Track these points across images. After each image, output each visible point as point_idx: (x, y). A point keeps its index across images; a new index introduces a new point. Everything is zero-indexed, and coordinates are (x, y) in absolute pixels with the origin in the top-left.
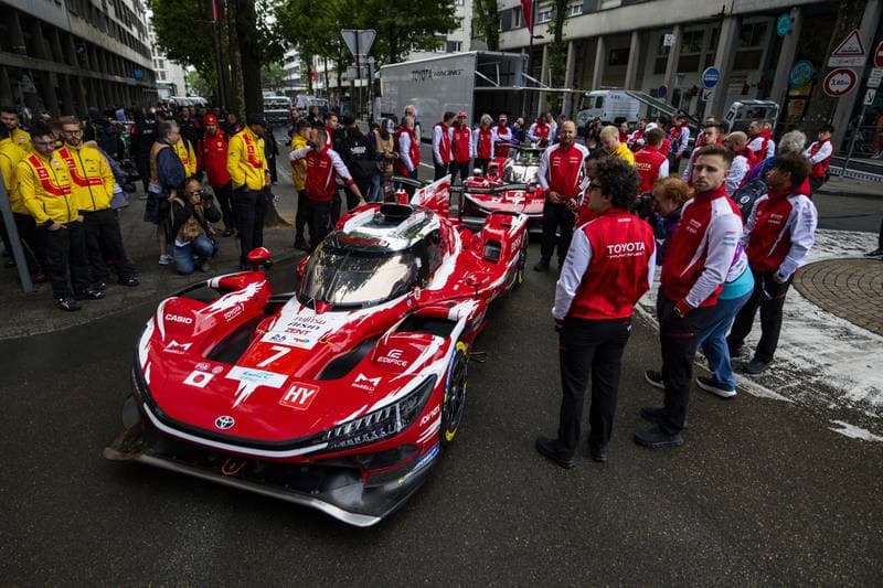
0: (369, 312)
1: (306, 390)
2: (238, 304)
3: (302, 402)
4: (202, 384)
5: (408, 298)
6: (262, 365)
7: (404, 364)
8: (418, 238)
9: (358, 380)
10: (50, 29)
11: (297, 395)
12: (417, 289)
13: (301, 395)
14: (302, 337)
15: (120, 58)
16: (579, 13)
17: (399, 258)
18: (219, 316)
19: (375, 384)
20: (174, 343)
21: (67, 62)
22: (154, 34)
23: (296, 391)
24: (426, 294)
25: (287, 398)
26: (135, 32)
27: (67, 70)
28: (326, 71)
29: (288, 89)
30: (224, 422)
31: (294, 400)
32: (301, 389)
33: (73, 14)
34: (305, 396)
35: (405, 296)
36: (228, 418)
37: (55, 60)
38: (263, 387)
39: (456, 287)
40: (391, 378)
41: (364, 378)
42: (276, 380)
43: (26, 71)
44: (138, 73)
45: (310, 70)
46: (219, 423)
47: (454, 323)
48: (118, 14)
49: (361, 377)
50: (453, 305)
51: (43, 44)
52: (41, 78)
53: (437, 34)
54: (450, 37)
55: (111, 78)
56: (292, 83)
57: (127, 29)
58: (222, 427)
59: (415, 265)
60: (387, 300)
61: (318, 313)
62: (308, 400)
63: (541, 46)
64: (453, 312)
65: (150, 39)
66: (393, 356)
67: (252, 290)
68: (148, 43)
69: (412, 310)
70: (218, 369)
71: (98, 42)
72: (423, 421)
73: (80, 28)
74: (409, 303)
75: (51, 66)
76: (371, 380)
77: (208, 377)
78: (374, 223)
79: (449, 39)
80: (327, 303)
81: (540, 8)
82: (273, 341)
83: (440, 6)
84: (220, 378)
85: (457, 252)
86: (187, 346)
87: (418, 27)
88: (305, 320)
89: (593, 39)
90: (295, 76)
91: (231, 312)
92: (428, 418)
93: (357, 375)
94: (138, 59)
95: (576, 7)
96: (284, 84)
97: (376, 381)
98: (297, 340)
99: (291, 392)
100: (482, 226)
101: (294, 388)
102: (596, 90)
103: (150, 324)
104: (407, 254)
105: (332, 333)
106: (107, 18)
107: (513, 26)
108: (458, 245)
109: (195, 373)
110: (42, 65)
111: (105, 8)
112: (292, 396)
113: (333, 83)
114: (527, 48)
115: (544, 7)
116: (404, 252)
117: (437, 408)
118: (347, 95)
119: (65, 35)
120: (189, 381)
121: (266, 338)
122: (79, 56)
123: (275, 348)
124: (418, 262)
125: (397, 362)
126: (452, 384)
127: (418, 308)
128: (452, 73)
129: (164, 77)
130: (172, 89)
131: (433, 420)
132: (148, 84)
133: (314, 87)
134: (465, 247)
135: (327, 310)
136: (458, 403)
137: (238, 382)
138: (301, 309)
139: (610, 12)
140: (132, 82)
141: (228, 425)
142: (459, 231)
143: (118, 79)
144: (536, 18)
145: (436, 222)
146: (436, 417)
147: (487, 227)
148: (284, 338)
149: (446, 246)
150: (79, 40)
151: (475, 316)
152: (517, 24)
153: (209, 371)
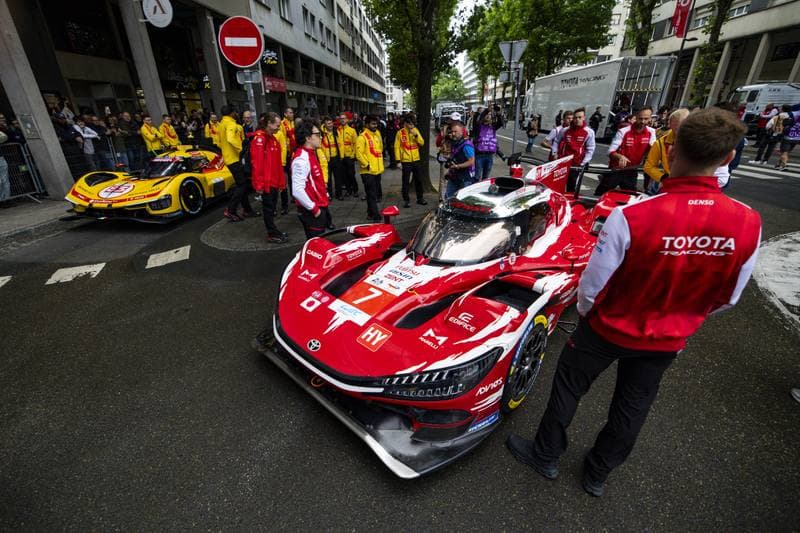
0: (459, 270)
1: (380, 333)
2: (360, 248)
3: (374, 343)
4: (311, 309)
5: (502, 262)
6: (357, 302)
7: (472, 329)
8: (523, 208)
9: (426, 335)
10: (330, 71)
11: (372, 335)
12: (513, 255)
13: (376, 337)
14: (395, 283)
15: (367, 86)
16: (744, 13)
17: (502, 224)
18: (344, 255)
19: (440, 343)
20: (307, 272)
21: (337, 90)
22: (389, 71)
23: (372, 332)
24: (521, 260)
25: (363, 337)
26: (377, 70)
27: (336, 95)
28: (495, 87)
29: (467, 101)
30: (315, 345)
31: (368, 340)
32: (377, 331)
33: (344, 61)
34: (378, 339)
35: (499, 260)
36: (317, 342)
37: (331, 89)
38: (350, 322)
39: (554, 258)
40: (457, 340)
41: (433, 335)
42: (361, 318)
43: (314, 96)
44: (376, 95)
45: (484, 87)
46: (311, 344)
47: (538, 295)
48: (369, 59)
49: (430, 332)
50: (541, 276)
51: (325, 79)
52: (321, 100)
53: (589, 50)
54: (602, 51)
55: (360, 99)
56: (470, 98)
57: (373, 68)
58: (311, 349)
59: (515, 233)
60: (480, 262)
61: (416, 264)
62: (379, 342)
63: (693, 50)
64: (539, 284)
65: (386, 74)
66: (463, 320)
67: (376, 238)
68: (384, 77)
69: (503, 274)
70: (326, 299)
71: (355, 77)
72: (480, 391)
73: (346, 69)
74: (502, 267)
75: (328, 93)
76: (438, 338)
77: (317, 304)
78: (489, 193)
79: (600, 54)
80: (426, 257)
81: (697, 15)
82: (372, 283)
83: (596, 27)
84: (324, 306)
85: (565, 224)
86: (313, 276)
87: (573, 46)
88: (405, 269)
89: (757, 37)
90: (474, 92)
91: (353, 254)
92: (486, 389)
93: (428, 329)
94: (377, 86)
95: (741, 8)
96: (465, 98)
97: (442, 340)
98: (391, 285)
99: (369, 332)
100: (596, 202)
101: (372, 329)
102: (751, 84)
103: (298, 255)
104: (510, 222)
105: (422, 284)
106: (363, 62)
107: (666, 34)
108: (567, 218)
109: (310, 299)
110: (322, 92)
111: (362, 55)
112: (368, 336)
113: (499, 96)
114: (676, 53)
115: (701, 14)
116: (507, 219)
117: (499, 381)
118: (508, 103)
119: (337, 74)
120: (304, 304)
121: (368, 280)
122: (344, 86)
123: (372, 289)
124: (518, 230)
125: (466, 326)
126: (523, 357)
127: (508, 273)
128: (597, 78)
129: (392, 98)
130: (395, 105)
131: (492, 392)
132: (380, 102)
133: (485, 99)
134: (573, 220)
135: (425, 263)
136: (529, 374)
137: (334, 313)
138: (406, 258)
139: (783, 7)
140: (371, 101)
141: (316, 348)
142: (572, 206)
143: (364, 99)
144: (693, 23)
145: (546, 195)
146: (496, 390)
147: (600, 204)
148: (381, 282)
149: (552, 218)
150: (345, 76)
151: (563, 291)
152: (670, 33)
153: (319, 299)
